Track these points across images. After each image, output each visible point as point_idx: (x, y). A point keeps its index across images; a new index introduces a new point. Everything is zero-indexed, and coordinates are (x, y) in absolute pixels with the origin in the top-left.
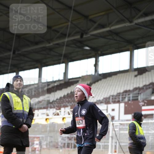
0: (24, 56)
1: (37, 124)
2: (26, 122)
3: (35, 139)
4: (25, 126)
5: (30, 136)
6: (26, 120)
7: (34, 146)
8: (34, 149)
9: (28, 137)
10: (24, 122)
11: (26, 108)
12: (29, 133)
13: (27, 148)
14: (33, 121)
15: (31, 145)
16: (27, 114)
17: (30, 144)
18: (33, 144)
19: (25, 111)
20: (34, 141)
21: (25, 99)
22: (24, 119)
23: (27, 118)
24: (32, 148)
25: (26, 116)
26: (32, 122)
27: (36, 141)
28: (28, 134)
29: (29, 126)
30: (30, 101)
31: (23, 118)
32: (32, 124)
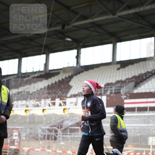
0: (3, 45)
1: (17, 115)
2: (4, 113)
3: (14, 131)
4: (3, 117)
5: (8, 127)
6: (5, 111)
7: (12, 138)
8: (13, 141)
9: (6, 128)
10: (2, 113)
11: (4, 98)
12: (8, 124)
13: (5, 140)
14: (12, 112)
15: (10, 137)
16: (6, 105)
17: (9, 135)
18: (12, 135)
19: (3, 102)
20: (13, 132)
21: (3, 89)
22: (2, 110)
23: (5, 109)
24: (10, 140)
25: (4, 107)
26: (10, 113)
27: (14, 132)
28: (6, 125)
29: (7, 117)
30: (9, 92)
31: (1, 108)
32: (11, 115)
